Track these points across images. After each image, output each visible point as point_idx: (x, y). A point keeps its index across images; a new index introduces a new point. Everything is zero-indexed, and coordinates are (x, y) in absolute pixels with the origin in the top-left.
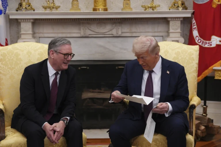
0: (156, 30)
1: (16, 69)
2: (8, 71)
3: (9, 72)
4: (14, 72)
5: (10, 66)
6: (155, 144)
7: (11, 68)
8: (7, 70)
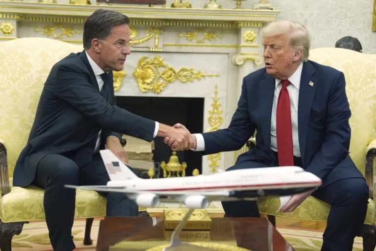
0: (218, 43)
1: (22, 81)
2: (8, 83)
3: (10, 86)
4: (19, 86)
5: (11, 75)
6: (307, 210)
7: (14, 78)
8: (6, 81)
